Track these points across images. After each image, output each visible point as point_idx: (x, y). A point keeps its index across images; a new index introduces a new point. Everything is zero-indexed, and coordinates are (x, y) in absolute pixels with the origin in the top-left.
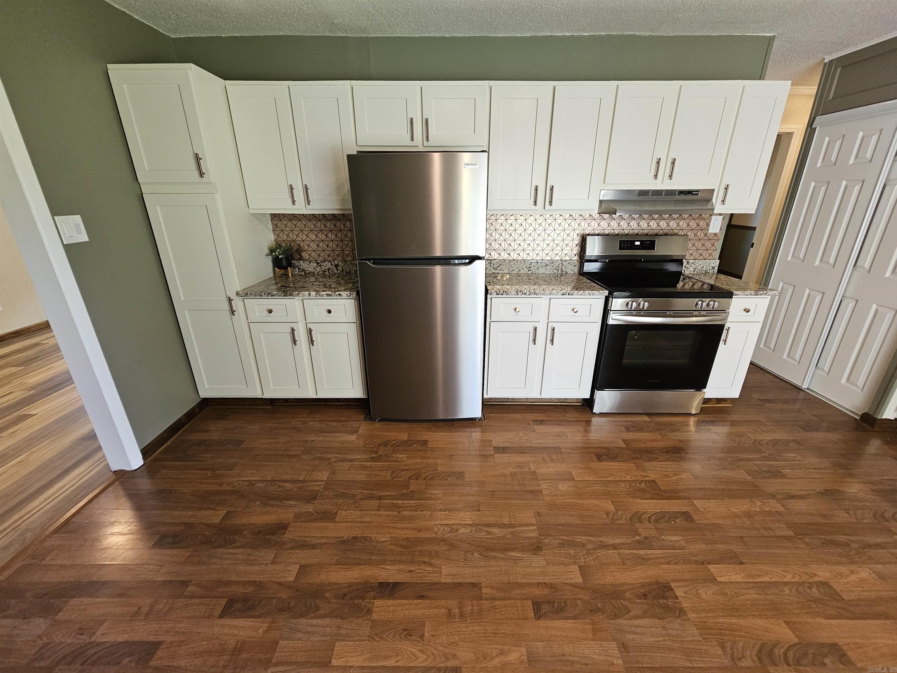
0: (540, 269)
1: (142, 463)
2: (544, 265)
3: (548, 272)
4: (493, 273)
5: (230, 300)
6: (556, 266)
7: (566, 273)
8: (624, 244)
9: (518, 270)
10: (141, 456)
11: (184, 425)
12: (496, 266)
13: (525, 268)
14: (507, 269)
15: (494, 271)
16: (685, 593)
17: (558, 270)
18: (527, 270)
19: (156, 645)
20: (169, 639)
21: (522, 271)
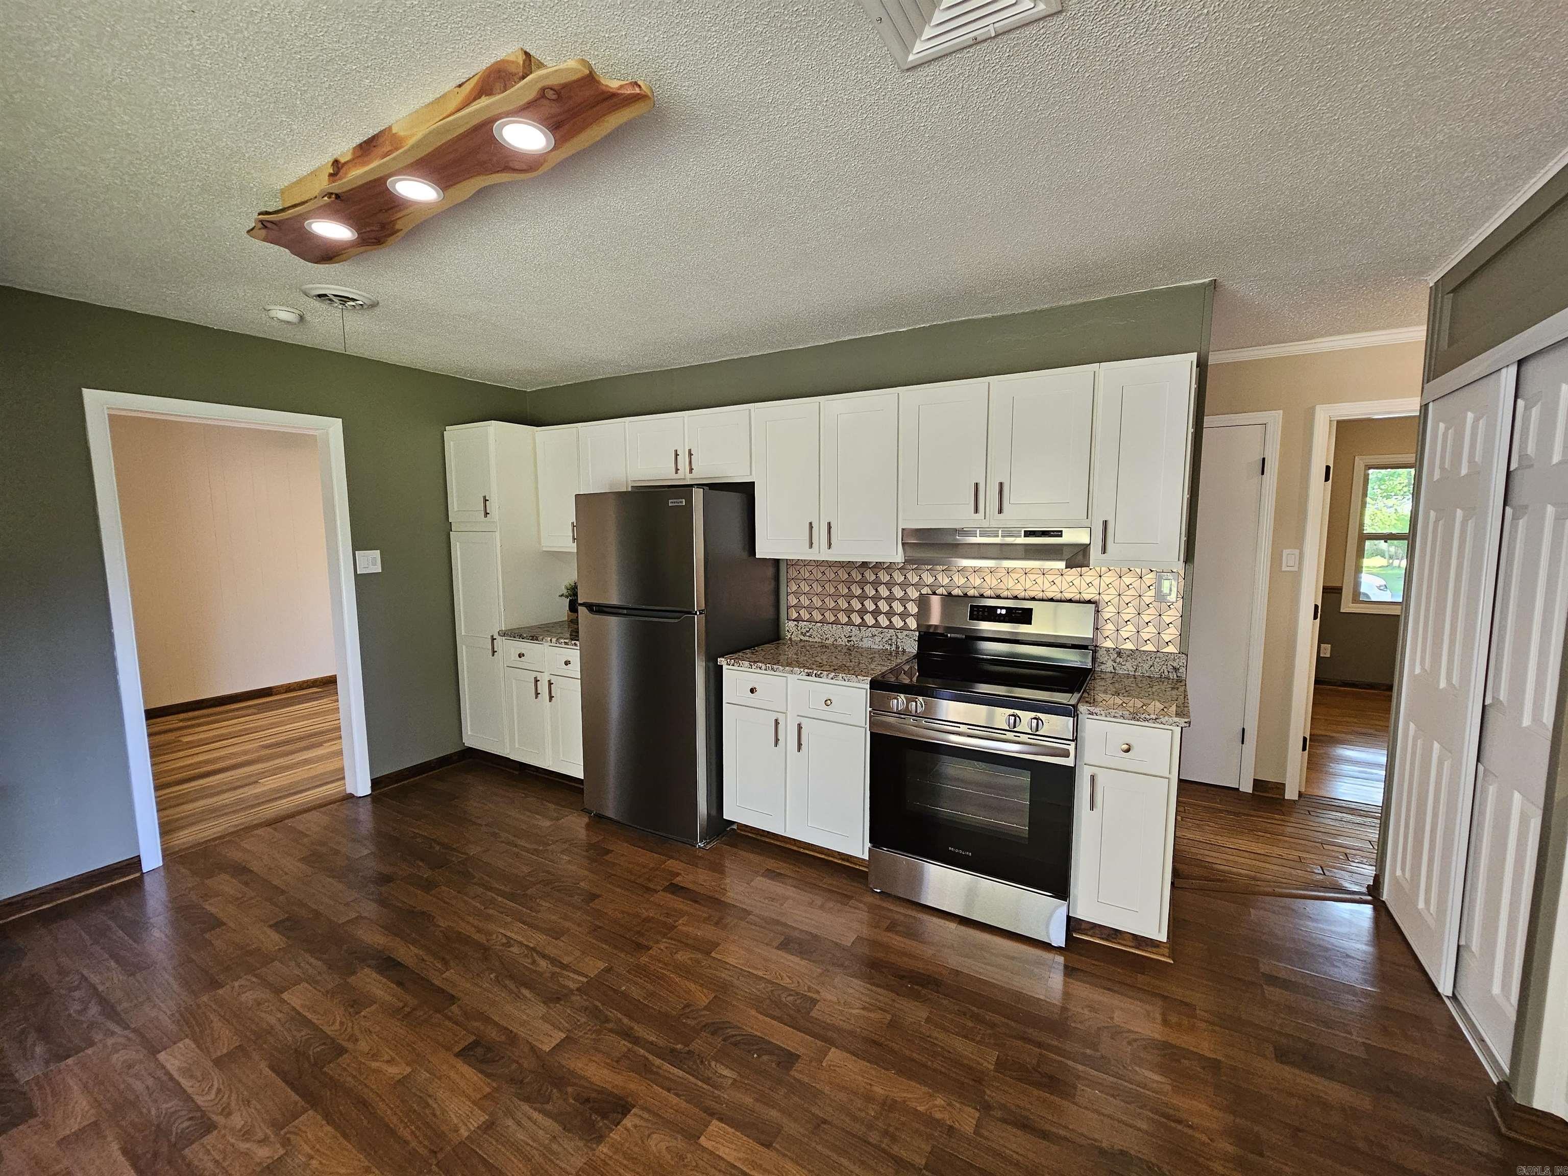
0: (865, 640)
1: (369, 792)
2: (871, 635)
3: (876, 647)
4: (801, 640)
5: (493, 639)
6: (887, 639)
7: (904, 651)
8: (978, 611)
9: (833, 639)
10: (370, 785)
11: (434, 769)
12: (804, 631)
13: (842, 636)
14: (819, 636)
15: (802, 638)
16: (635, 1126)
17: (891, 645)
18: (846, 640)
19: (221, 924)
20: (232, 925)
21: (840, 642)
